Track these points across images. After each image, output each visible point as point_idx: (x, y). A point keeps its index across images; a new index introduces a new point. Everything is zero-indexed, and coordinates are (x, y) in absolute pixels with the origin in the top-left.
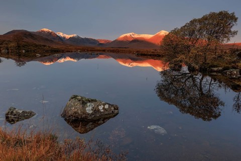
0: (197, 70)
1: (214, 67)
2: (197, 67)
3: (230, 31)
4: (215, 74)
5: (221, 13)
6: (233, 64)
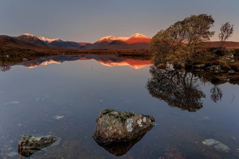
0: (183, 67)
1: (199, 63)
2: (183, 65)
3: (208, 32)
5: (200, 16)
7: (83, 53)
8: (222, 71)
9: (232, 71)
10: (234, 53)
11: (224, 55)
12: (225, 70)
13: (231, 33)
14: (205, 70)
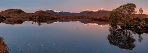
0: (125, 28)
1: (132, 25)
2: (125, 26)
3: (135, 11)
4: (132, 28)
5: (131, 4)
6: (138, 24)
7: (73, 18)
10: (145, 20)
11: (141, 21)
12: (142, 28)
13: (143, 12)
14: (135, 28)
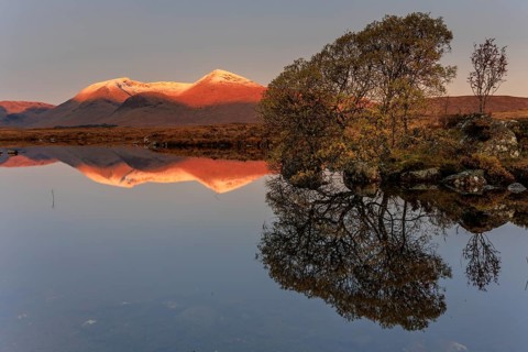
0: (375, 181)
1: (418, 169)
2: (373, 172)
3: (439, 68)
4: (422, 187)
5: (411, 20)
6: (462, 158)
7: (19, 140)
8: (490, 187)
9: (519, 188)
10: (517, 129)
11: (489, 138)
12: (498, 182)
13: (502, 70)
14: (442, 187)
